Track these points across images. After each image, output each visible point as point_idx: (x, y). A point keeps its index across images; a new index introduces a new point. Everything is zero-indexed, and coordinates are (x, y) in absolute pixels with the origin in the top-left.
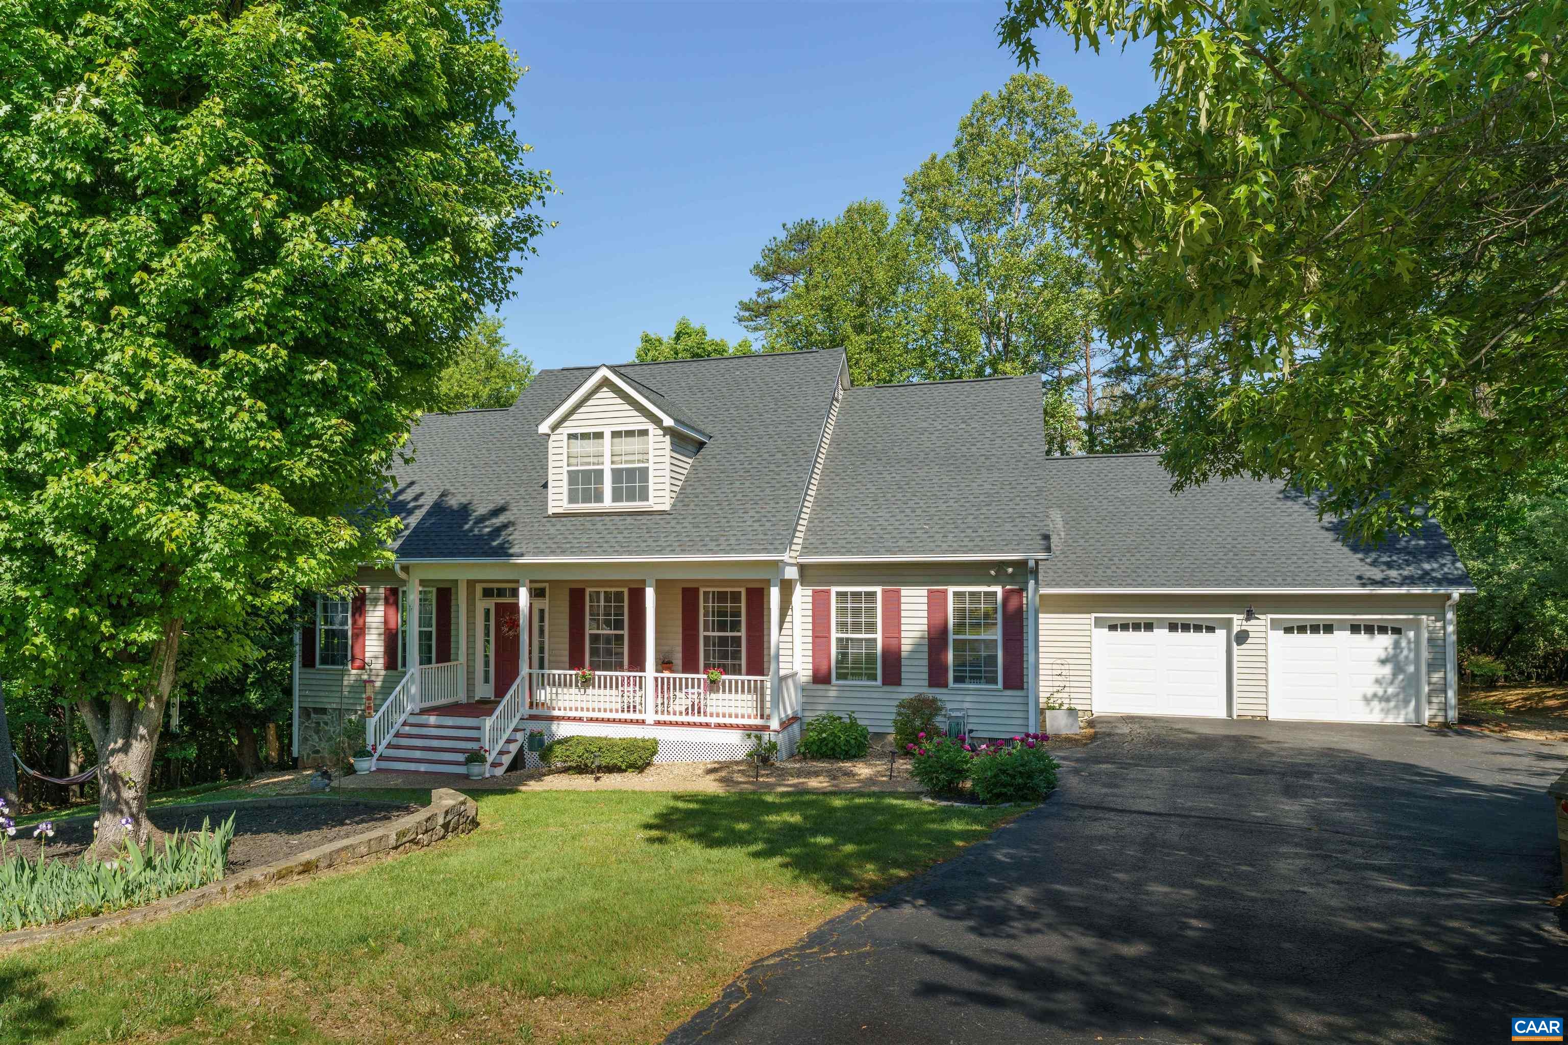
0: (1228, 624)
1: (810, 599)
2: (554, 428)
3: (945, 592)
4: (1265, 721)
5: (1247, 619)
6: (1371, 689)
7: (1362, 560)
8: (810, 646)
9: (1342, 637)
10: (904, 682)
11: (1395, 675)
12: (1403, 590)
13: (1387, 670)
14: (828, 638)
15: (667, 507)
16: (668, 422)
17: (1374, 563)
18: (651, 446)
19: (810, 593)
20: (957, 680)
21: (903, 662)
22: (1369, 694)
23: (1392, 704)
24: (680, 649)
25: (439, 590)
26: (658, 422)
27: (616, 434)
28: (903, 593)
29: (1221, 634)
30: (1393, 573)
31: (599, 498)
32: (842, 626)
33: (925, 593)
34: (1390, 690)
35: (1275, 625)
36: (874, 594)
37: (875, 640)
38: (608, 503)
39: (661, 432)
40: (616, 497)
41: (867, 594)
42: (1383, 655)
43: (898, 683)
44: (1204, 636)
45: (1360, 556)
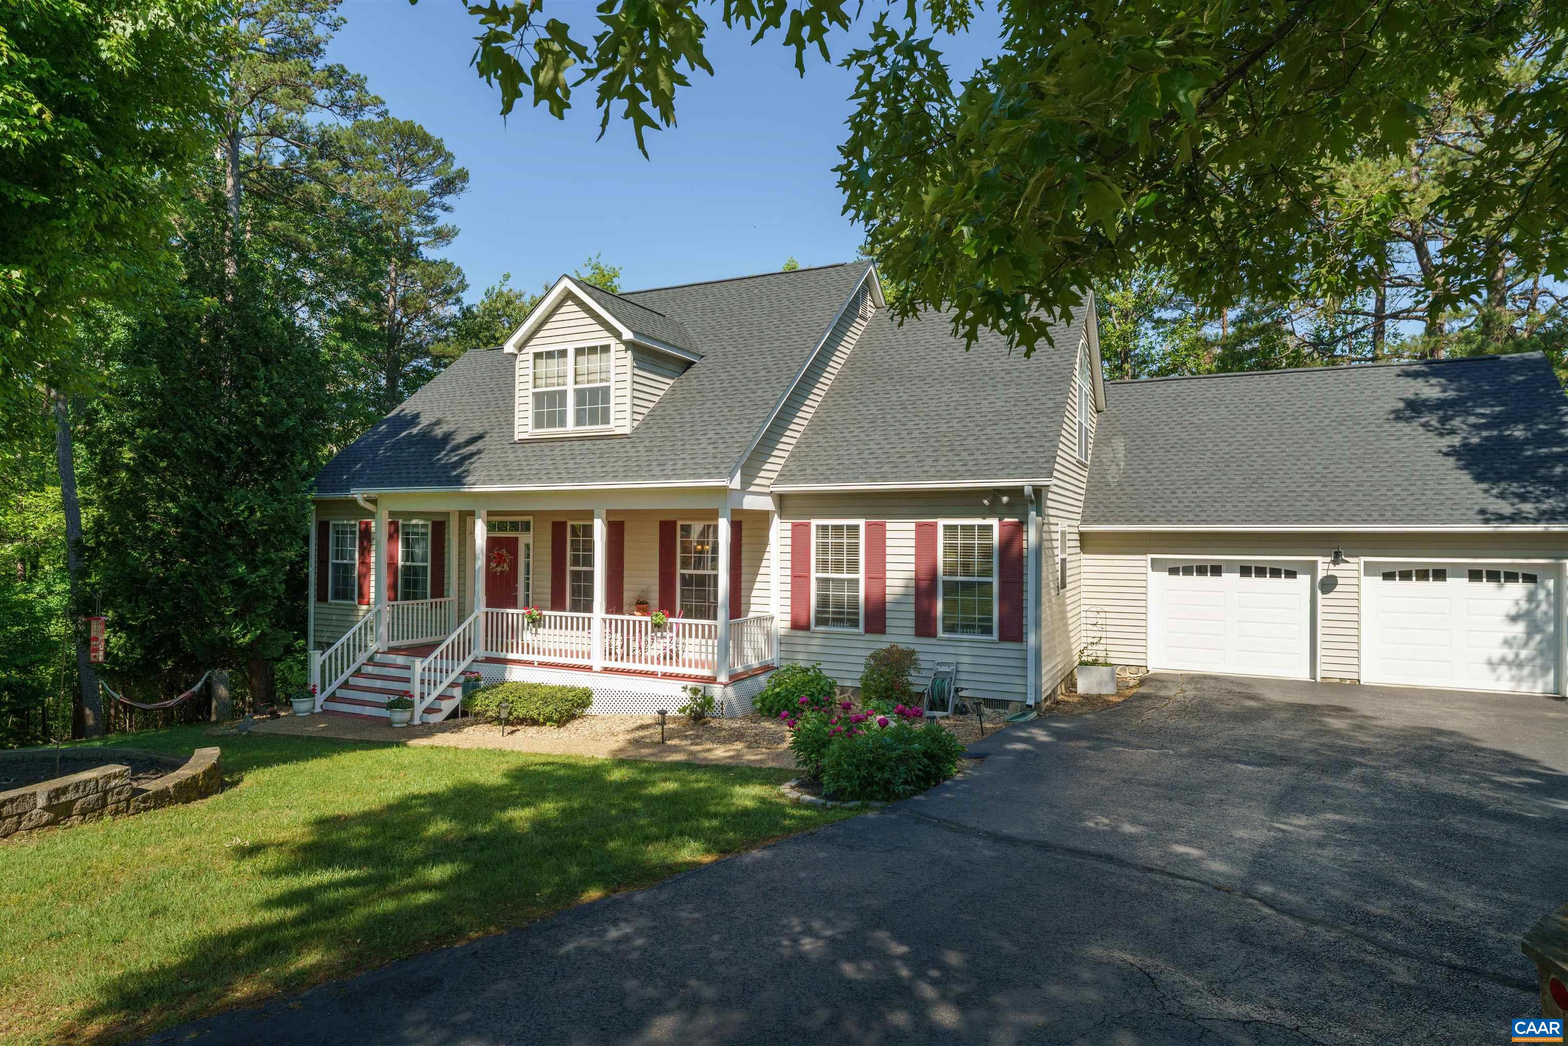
0: (1311, 568)
1: (789, 534)
2: (522, 346)
3: (934, 525)
4: (1355, 686)
5: (1335, 562)
6: (1498, 653)
7: (1486, 491)
8: (789, 587)
9: (1457, 585)
10: (888, 630)
11: (1529, 634)
12: (1540, 528)
13: (1520, 628)
14: (808, 577)
15: (627, 430)
16: (628, 335)
17: (1502, 496)
18: (613, 363)
19: (789, 526)
20: (949, 629)
21: (888, 607)
22: (1496, 658)
23: (1526, 671)
24: (656, 588)
25: (434, 524)
26: (618, 335)
27: (579, 352)
28: (889, 526)
29: (1304, 580)
30: (1528, 507)
31: (563, 423)
32: (823, 565)
33: (913, 526)
34: (1524, 654)
35: (1370, 569)
36: (856, 527)
37: (857, 581)
38: (570, 427)
39: (623, 347)
40: (579, 422)
41: (849, 527)
42: (1513, 611)
43: (882, 630)
44: (1282, 582)
45: (1484, 486)
